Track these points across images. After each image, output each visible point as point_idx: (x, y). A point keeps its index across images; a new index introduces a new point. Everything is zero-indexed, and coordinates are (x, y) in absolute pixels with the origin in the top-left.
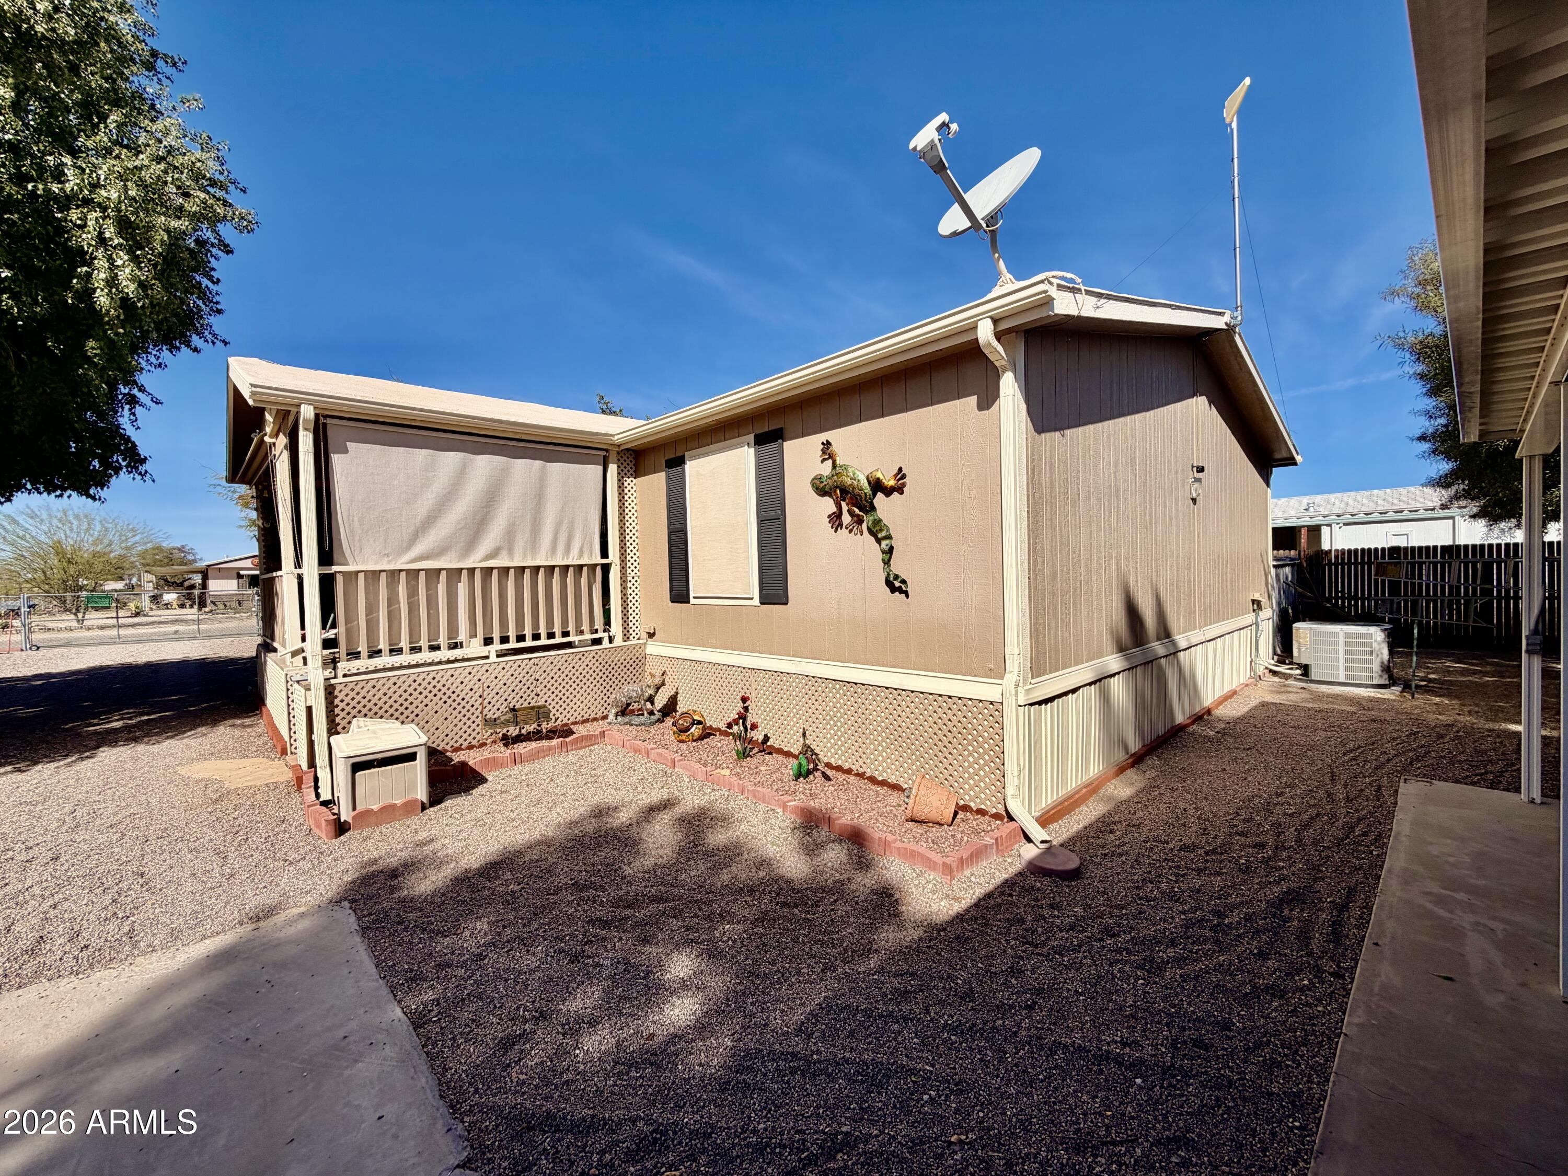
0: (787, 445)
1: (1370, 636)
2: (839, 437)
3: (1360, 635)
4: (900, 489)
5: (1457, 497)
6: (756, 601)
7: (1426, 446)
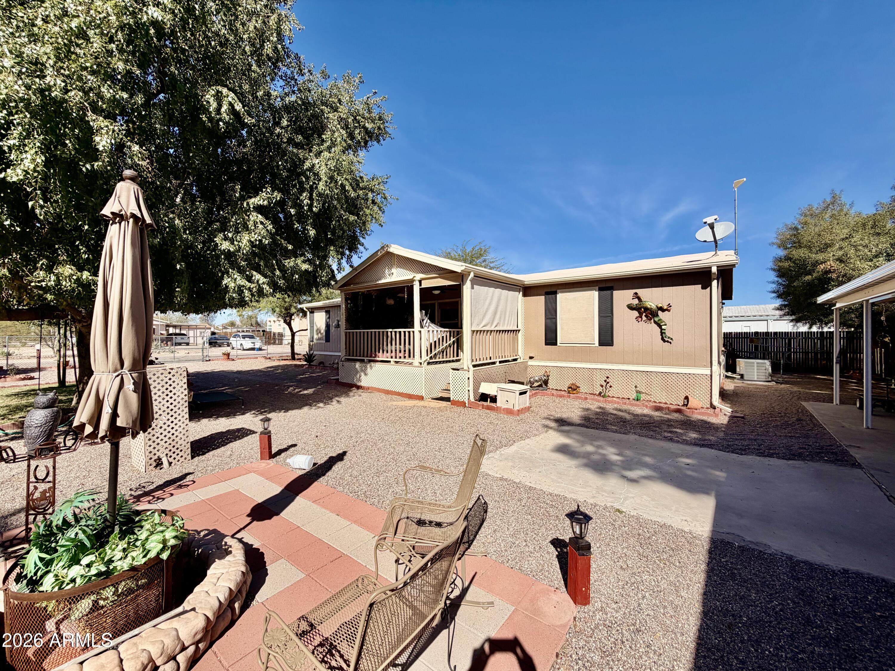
0: (614, 292)
1: (765, 363)
2: (641, 292)
3: (762, 363)
4: (669, 311)
5: (784, 315)
6: (597, 344)
7: (774, 295)
